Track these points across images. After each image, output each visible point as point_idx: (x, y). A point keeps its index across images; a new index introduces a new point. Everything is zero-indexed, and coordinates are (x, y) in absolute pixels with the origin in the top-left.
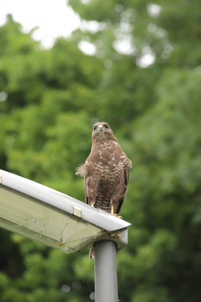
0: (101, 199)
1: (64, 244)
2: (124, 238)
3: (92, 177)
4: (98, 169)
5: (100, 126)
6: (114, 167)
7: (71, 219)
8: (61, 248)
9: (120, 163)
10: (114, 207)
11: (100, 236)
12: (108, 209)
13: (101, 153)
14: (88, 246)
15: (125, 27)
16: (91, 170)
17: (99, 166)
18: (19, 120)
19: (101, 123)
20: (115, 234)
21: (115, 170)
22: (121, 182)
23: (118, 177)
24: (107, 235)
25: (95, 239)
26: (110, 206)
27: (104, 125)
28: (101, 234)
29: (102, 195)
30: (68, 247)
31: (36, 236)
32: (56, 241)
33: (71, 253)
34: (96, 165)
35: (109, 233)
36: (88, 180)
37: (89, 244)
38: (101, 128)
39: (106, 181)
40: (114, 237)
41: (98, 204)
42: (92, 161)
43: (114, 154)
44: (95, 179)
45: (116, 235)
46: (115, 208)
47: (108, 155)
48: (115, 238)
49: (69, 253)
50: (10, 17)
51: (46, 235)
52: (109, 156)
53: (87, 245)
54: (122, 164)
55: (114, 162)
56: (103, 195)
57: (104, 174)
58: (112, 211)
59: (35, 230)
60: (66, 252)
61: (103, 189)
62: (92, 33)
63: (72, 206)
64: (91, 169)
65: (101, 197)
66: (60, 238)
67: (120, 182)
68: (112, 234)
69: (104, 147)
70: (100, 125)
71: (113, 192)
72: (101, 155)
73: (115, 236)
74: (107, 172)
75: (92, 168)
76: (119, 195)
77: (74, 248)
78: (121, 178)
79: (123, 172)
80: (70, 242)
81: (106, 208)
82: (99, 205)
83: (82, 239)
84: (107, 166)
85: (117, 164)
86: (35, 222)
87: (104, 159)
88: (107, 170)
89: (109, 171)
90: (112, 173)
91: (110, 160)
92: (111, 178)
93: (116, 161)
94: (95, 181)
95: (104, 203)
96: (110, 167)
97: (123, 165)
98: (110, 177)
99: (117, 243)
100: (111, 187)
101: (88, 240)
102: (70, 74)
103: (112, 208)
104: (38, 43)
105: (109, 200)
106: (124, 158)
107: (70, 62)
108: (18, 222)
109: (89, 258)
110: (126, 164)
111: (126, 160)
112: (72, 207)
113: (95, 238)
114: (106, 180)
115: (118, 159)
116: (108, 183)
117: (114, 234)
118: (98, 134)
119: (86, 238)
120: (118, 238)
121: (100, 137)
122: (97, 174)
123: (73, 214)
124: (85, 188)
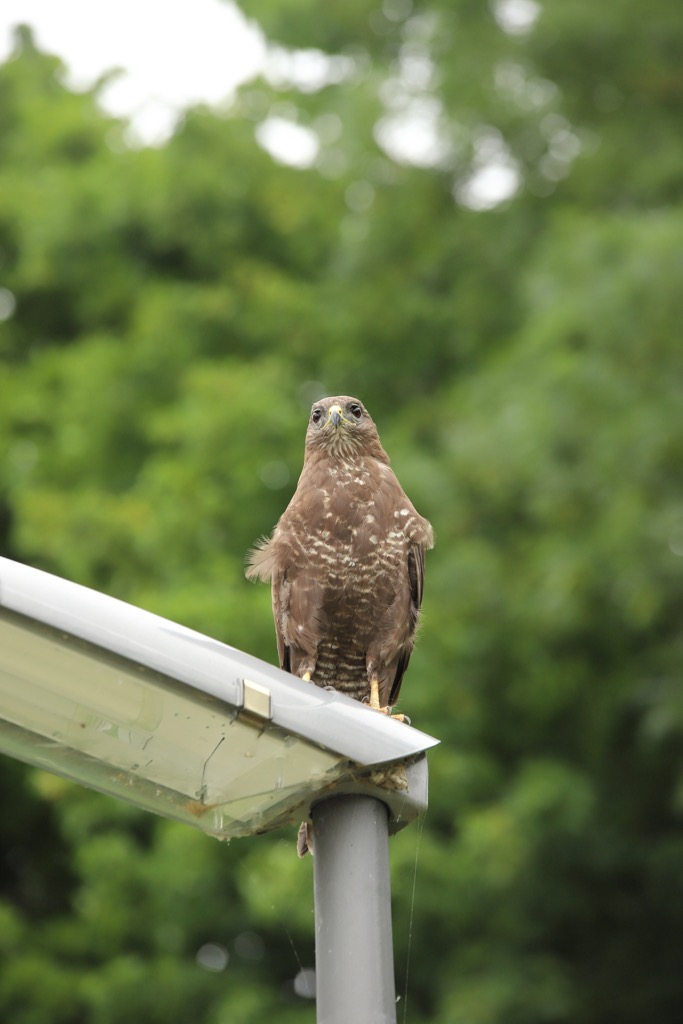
0: (331, 656)
1: (211, 807)
2: (417, 788)
3: (299, 583)
4: (318, 555)
5: (335, 409)
6: (373, 548)
7: (234, 723)
8: (203, 822)
9: (392, 535)
10: (379, 683)
11: (334, 782)
12: (359, 689)
13: (328, 499)
14: (292, 815)
15: (417, 70)
16: (293, 560)
17: (319, 543)
18: (55, 386)
19: (336, 398)
20: (385, 775)
21: (375, 558)
22: (398, 598)
23: (386, 581)
24: (357, 778)
25: (315, 792)
26: (366, 679)
27: (349, 404)
28: (336, 775)
29: (333, 642)
30: (226, 818)
31: (115, 780)
32: (182, 798)
33: (234, 839)
34: (312, 541)
35: (366, 772)
36: (285, 592)
37: (298, 807)
38: (338, 415)
39: (346, 594)
40: (381, 785)
41: (322, 673)
42: (298, 526)
43: (371, 503)
44: (308, 589)
45: (390, 779)
46: (383, 685)
47: (351, 505)
48: (385, 788)
49: (229, 840)
50: (24, 34)
51: (149, 778)
52: (355, 508)
53: (291, 811)
54: (399, 535)
55: (372, 530)
56: (339, 641)
57: (336, 572)
58: (375, 695)
59: (114, 762)
60: (219, 834)
61: (337, 620)
62: (306, 90)
63: (238, 680)
64: (295, 556)
65: (331, 651)
66: (199, 790)
67: (394, 596)
68: (373, 774)
69: (340, 479)
70: (335, 406)
71: (371, 631)
72: (327, 507)
73: (384, 783)
74: (348, 562)
75: (297, 553)
76: (395, 642)
77: (245, 821)
78: (395, 584)
79: (403, 563)
80: (231, 802)
81: (350, 685)
82: (326, 676)
83: (272, 791)
84: (348, 543)
85: (383, 536)
86: (114, 733)
87: (338, 519)
88: (347, 558)
89: (356, 560)
90: (364, 568)
91: (358, 523)
92: (363, 584)
93: (377, 526)
94: (309, 596)
95: (344, 670)
96: (359, 547)
97: (401, 538)
98: (357, 579)
99: (392, 807)
100: (362, 613)
101: (293, 795)
102: (229, 230)
103: (375, 686)
104: (120, 124)
105: (361, 658)
106: (408, 517)
107: (229, 188)
108: (54, 735)
109: (299, 852)
110: (412, 534)
111: (413, 523)
112: (238, 683)
113: (317, 787)
114: (346, 592)
115: (386, 521)
116: (354, 601)
117: (381, 777)
118: (326, 435)
119: (286, 788)
120: (396, 787)
121: (334, 445)
122: (314, 572)
123: (242, 707)
124: (276, 620)
